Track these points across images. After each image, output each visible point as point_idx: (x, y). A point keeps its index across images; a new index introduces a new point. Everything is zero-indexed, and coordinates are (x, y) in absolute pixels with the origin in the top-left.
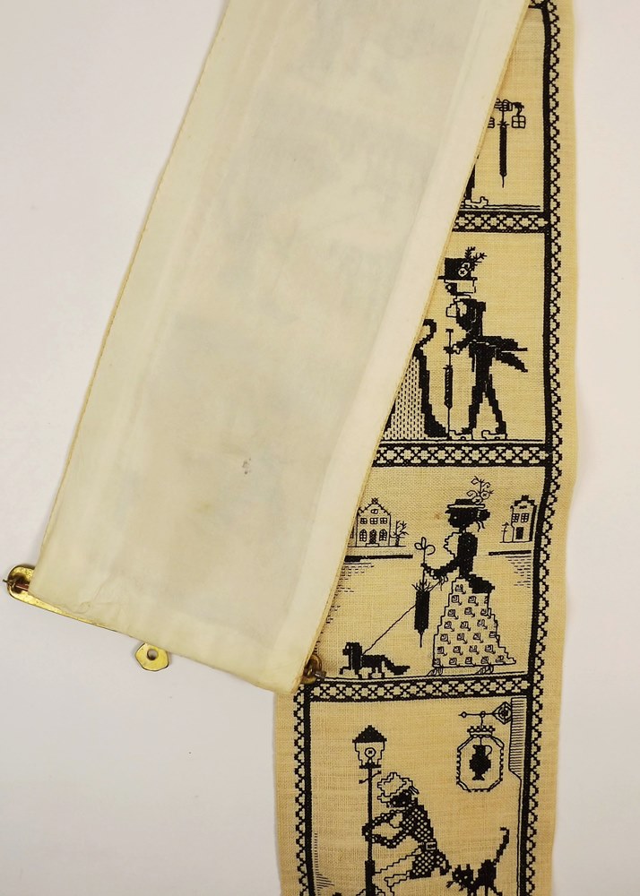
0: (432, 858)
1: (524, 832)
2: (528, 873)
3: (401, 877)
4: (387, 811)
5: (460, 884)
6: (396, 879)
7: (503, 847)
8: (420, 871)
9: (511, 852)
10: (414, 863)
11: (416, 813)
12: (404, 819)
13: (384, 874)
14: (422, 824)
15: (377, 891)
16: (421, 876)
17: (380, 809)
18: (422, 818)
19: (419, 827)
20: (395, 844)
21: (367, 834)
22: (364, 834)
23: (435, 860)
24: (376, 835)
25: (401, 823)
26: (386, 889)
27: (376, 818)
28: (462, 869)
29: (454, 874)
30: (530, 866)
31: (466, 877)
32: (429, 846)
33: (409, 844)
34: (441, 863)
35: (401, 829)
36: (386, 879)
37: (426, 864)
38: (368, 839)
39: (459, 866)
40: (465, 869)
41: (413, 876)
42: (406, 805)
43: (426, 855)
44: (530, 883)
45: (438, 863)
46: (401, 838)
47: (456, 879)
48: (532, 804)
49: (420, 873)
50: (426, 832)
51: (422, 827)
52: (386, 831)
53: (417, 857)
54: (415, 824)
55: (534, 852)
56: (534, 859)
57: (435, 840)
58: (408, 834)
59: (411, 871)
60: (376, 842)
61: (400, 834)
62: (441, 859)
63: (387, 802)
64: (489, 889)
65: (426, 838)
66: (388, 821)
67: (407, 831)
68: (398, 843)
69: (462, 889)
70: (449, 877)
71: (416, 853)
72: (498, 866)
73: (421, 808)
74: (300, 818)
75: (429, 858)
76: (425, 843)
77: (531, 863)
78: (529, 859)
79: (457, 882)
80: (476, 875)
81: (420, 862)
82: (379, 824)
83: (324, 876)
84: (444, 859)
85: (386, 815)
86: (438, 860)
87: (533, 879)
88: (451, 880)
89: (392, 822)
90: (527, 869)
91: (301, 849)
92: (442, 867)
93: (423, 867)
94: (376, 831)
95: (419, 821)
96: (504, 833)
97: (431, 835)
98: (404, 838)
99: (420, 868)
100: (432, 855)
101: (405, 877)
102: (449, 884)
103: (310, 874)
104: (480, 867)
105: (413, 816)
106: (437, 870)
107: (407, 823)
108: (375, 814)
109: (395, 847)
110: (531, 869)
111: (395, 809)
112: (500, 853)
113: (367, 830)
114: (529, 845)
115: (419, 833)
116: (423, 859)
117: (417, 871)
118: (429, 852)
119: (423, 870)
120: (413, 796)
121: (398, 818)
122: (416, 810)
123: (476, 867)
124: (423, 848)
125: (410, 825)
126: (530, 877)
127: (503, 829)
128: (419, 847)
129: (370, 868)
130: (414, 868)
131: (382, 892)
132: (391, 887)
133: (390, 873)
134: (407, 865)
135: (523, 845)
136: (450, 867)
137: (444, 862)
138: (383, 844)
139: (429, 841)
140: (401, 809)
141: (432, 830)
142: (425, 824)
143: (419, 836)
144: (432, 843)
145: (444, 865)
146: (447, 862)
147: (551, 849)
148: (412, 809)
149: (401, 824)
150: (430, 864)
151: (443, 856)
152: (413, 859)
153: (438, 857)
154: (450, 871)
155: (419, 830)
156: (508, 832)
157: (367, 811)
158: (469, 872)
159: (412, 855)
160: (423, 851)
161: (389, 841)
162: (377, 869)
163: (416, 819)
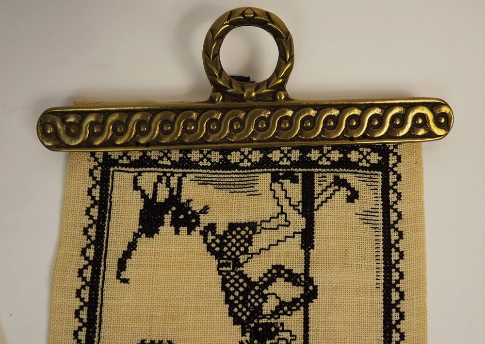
0: (225, 249)
1: (96, 273)
2: (95, 212)
3: (268, 225)
4: (283, 319)
5: (190, 209)
6: (274, 223)
7: (127, 255)
8: (243, 233)
9: (116, 247)
10: (251, 244)
11: (244, 314)
12: (261, 305)
13: (290, 231)
14: (237, 298)
15: (300, 208)
16: (242, 226)
17: (293, 322)
18: (236, 306)
19: (241, 294)
20: (274, 271)
21: (311, 288)
22: (315, 288)
23: (222, 245)
24: (299, 285)
25: (265, 300)
26: (288, 209)
27: (298, 309)
28: (185, 229)
29: (198, 223)
30: (91, 222)
31: (182, 217)
32: (228, 265)
33: (255, 269)
34: (213, 241)
35: (265, 292)
36: (288, 224)
37: (234, 241)
38: (309, 281)
39: (189, 233)
40: (181, 228)
41: (253, 226)
42: (258, 325)
43: (233, 253)
44: (93, 198)
45: (218, 241)
46: (265, 279)
47: (196, 215)
48: (84, 315)
49: (243, 229)
50: (232, 285)
51: (237, 293)
52: (285, 290)
53: (246, 252)
54: (246, 298)
55: (85, 242)
56: (86, 231)
57: (220, 273)
58: (256, 284)
59: (254, 232)
60: (298, 276)
61: (266, 285)
62: (213, 245)
63: (283, 331)
64: (150, 197)
65: (232, 277)
66: (282, 304)
67: (257, 288)
68: (270, 271)
69: (189, 201)
70: (205, 220)
71: (246, 256)
72: (136, 227)
73: (237, 321)
74: (398, 310)
75: (229, 249)
76: (233, 270)
77: (90, 226)
78: (92, 232)
79: (194, 212)
80: (168, 218)
81: (242, 245)
82: (295, 300)
83: (369, 226)
84: (209, 246)
85: (285, 313)
86: (217, 245)
87: (89, 202)
88: (202, 216)
89: (277, 302)
90: (95, 218)
91: (397, 266)
92: (213, 234)
93: (238, 237)
94: (298, 291)
95: (240, 302)
96: (124, 275)
97: (224, 281)
98: (261, 279)
99: (243, 237)
100: (225, 253)
101: (263, 225)
102: (205, 210)
103: (388, 226)
104: (161, 228)
105: (248, 310)
106: (220, 231)
107: (257, 300)
108: (299, 315)
109: (274, 267)
110: (91, 218)
111: (273, 321)
112: (132, 246)
113: (310, 295)
114: (91, 253)
115: (241, 285)
116: (238, 249)
117: (247, 233)
118: (229, 258)
119: (238, 233)
120: (248, 338)
121: (268, 307)
122: (244, 318)
123: (166, 229)
124: (237, 263)
125: (253, 297)
126: (93, 206)
127: (125, 281)
128: (241, 265)
129: (308, 239)
130: (251, 237)
131: (294, 206)
132: (282, 213)
133: (283, 232)
134: (260, 240)
135: (98, 253)
136: (201, 233)
137: (209, 241)
138: (289, 272)
139: (228, 273)
140: (264, 321)
141: (224, 288)
142: (232, 298)
143: (241, 281)
144: (224, 269)
145: (210, 237)
146: (205, 241)
147: (60, 244)
148: (250, 319)
149: (265, 298)
150: (229, 240)
151: (210, 249)
152: (251, 249)
153: (217, 249)
154: (202, 229)
155: (241, 289)
156: (118, 276)
157: (311, 320)
158: (176, 224)
159: (252, 254)
160: (237, 260)
161: (281, 276)
162: (298, 237)
163: (245, 305)
